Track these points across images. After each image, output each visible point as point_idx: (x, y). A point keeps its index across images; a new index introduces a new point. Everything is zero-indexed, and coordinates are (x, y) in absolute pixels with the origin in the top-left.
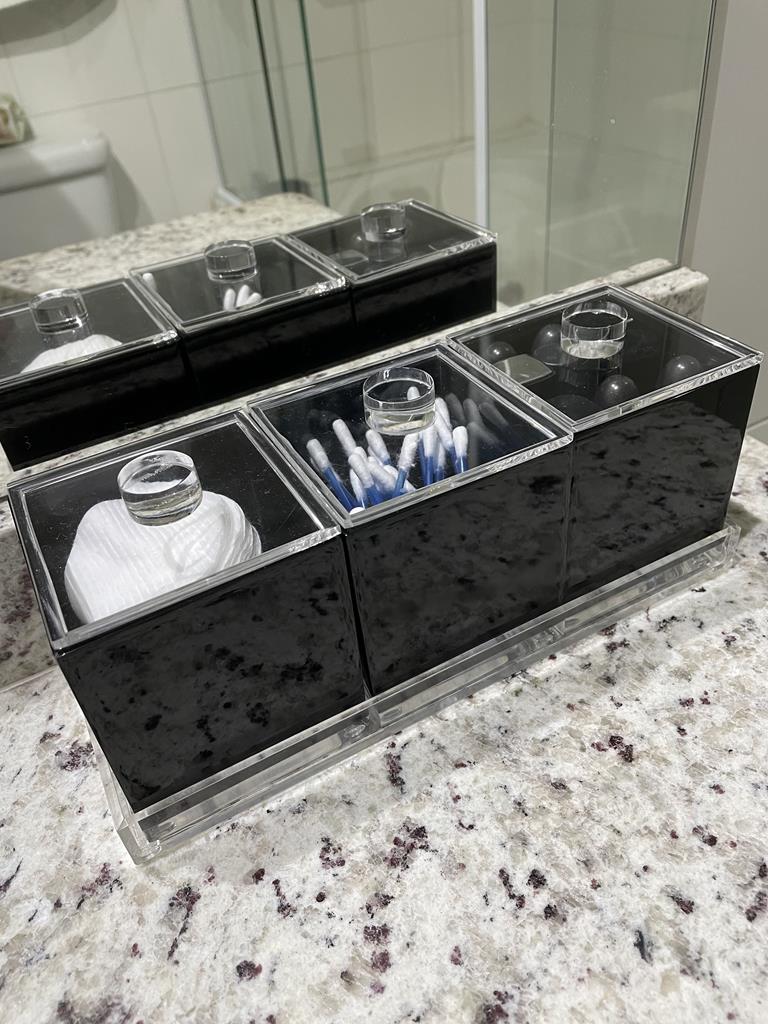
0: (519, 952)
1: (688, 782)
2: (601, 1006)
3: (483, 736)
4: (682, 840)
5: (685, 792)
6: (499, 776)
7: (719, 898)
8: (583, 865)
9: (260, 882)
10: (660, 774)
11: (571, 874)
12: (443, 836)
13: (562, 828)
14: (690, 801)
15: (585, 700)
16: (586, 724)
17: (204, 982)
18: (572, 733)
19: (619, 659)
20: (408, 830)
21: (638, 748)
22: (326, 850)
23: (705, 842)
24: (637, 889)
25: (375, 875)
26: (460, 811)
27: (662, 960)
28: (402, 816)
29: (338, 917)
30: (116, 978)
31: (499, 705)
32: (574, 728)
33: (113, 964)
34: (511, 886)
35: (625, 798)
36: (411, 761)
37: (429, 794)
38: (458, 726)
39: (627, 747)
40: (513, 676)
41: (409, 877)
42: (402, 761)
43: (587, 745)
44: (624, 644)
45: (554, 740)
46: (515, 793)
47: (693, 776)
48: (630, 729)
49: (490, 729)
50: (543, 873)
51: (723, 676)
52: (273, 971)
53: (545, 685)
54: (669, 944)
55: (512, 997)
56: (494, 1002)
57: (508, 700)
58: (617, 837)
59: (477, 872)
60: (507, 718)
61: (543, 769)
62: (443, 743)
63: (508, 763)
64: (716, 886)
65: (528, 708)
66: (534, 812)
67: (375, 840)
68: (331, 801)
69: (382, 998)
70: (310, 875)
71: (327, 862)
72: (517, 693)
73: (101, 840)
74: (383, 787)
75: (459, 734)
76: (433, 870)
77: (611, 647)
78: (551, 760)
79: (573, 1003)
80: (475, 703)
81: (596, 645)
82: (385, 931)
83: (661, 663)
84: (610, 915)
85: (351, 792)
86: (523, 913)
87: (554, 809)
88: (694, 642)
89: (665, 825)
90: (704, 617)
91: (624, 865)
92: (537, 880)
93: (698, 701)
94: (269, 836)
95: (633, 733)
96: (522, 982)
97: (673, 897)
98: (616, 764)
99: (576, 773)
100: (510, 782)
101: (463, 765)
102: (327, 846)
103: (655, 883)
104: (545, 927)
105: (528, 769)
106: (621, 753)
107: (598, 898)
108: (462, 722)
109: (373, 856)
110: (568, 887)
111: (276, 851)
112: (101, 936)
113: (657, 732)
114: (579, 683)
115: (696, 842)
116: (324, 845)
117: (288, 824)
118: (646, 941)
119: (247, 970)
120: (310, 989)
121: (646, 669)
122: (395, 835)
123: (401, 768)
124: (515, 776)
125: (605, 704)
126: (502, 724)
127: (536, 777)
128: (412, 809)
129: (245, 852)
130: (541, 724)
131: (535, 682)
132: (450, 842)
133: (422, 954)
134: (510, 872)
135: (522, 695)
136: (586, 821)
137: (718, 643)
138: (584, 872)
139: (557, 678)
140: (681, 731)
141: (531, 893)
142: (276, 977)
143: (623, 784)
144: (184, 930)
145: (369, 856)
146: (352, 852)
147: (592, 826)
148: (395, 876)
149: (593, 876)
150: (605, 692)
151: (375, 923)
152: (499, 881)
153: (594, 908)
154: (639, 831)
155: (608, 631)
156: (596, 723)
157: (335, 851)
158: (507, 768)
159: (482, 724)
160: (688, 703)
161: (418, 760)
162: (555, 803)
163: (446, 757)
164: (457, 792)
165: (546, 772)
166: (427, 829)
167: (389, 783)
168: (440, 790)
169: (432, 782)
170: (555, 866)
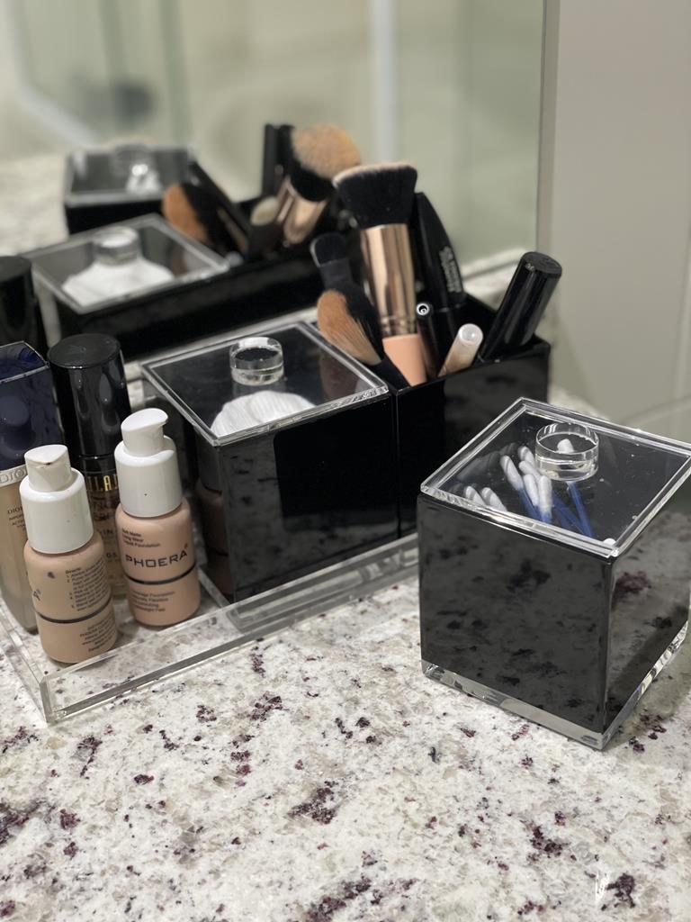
0: (345, 761)
2: (400, 785)
3: (331, 640)
6: (342, 665)
7: (495, 728)
8: (398, 713)
9: (149, 733)
11: (389, 719)
12: (294, 701)
13: (386, 694)
16: (415, 631)
17: (110, 787)
18: (403, 637)
20: (267, 699)
22: (201, 712)
24: (436, 725)
25: (240, 724)
26: (308, 686)
27: (447, 762)
28: (262, 691)
29: (211, 748)
30: (41, 788)
31: (347, 620)
32: (405, 633)
33: (38, 781)
34: (343, 727)
36: (271, 658)
37: (284, 677)
38: (311, 635)
40: (361, 600)
41: (265, 725)
42: (264, 657)
43: (414, 644)
45: (388, 641)
46: (353, 674)
49: (338, 636)
50: (368, 719)
52: (162, 779)
53: (386, 607)
54: (453, 753)
55: (337, 784)
56: (324, 786)
57: (354, 617)
58: (427, 697)
59: (318, 720)
60: (352, 629)
61: (377, 660)
63: (350, 657)
64: (493, 722)
65: (369, 622)
66: (367, 685)
67: (240, 706)
68: (205, 684)
69: (243, 789)
70: (189, 726)
71: (202, 719)
72: (363, 612)
73: (15, 713)
74: (248, 674)
75: (312, 640)
76: (285, 720)
78: (384, 654)
79: (381, 785)
80: (325, 619)
82: (247, 754)
84: (414, 740)
85: (221, 678)
86: (351, 741)
87: (382, 683)
91: (430, 713)
92: (363, 723)
94: (155, 706)
96: (344, 776)
97: (462, 729)
99: (403, 661)
100: (350, 669)
101: (313, 659)
102: (202, 710)
103: (449, 723)
104: (365, 748)
105: (365, 660)
107: (406, 731)
108: (315, 632)
109: (239, 715)
110: (386, 726)
111: (161, 714)
112: (24, 767)
116: (200, 709)
117: (170, 698)
118: (437, 752)
119: (142, 779)
120: (190, 786)
122: (257, 702)
123: (262, 662)
124: (354, 664)
126: (348, 633)
127: (370, 665)
128: (270, 686)
129: (136, 716)
131: (378, 605)
132: (300, 704)
133: (275, 766)
134: (344, 719)
135: (366, 614)
136: (406, 689)
138: (399, 718)
139: (397, 602)
141: (358, 730)
142: (164, 782)
144: (91, 760)
145: (236, 714)
146: (222, 713)
147: (409, 692)
148: (256, 725)
149: (405, 720)
151: (240, 750)
152: (334, 724)
153: (402, 736)
154: (444, 694)
157: (209, 713)
158: (348, 660)
159: (331, 633)
161: (276, 657)
162: (383, 679)
163: (300, 654)
164: (307, 675)
165: (379, 661)
166: (282, 697)
167: (253, 671)
168: (294, 675)
169: (287, 670)
170: (378, 715)
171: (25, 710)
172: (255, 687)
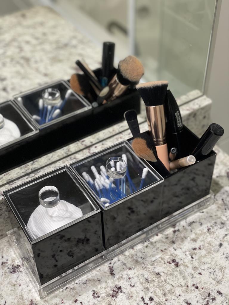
1: (192, 272)
3: (137, 260)
4: (189, 288)
5: (191, 275)
6: (141, 272)
7: (197, 302)
8: (163, 295)
9: (77, 303)
10: (185, 270)
11: (160, 297)
12: (126, 289)
13: (158, 286)
14: (193, 277)
15: (166, 248)
16: (166, 256)
18: (162, 259)
19: (177, 236)
20: (116, 288)
21: (180, 263)
22: (94, 294)
23: (195, 288)
24: (177, 300)
25: (108, 299)
26: (130, 282)
28: (115, 284)
31: (141, 250)
32: (163, 257)
34: (145, 301)
35: (176, 277)
36: (116, 268)
37: (122, 277)
38: (129, 257)
39: (177, 262)
40: (145, 241)
41: (117, 300)
42: (114, 268)
43: (166, 262)
44: (178, 231)
45: (157, 261)
46: (146, 276)
47: (194, 270)
48: (178, 257)
49: (139, 258)
50: (153, 297)
51: (206, 241)
53: (155, 244)
57: (144, 249)
58: (173, 288)
59: (135, 298)
60: (143, 254)
61: (154, 269)
62: (125, 262)
63: (144, 268)
64: (197, 299)
65: (149, 251)
66: (151, 281)
67: (108, 290)
68: (94, 280)
70: (90, 300)
71: (94, 297)
72: (147, 247)
73: (28, 293)
74: (109, 276)
75: (130, 260)
76: (124, 298)
77: (174, 232)
78: (156, 267)
80: (134, 250)
81: (170, 231)
83: (189, 237)
85: (100, 278)
87: (156, 280)
88: (198, 230)
89: (186, 284)
90: (202, 221)
91: (174, 295)
92: (151, 299)
93: (198, 248)
94: (77, 290)
95: (179, 258)
97: (186, 302)
98: (174, 267)
99: (163, 270)
100: (145, 273)
101: (131, 269)
102: (94, 293)
103: (182, 299)
105: (149, 269)
106: (175, 264)
107: (167, 303)
108: (130, 256)
109: (107, 295)
110: (159, 300)
111: (80, 294)
113: (186, 258)
114: (165, 243)
115: (193, 288)
116: (93, 292)
117: (82, 287)
121: (184, 239)
122: (113, 289)
123: (113, 270)
124: (146, 271)
125: (172, 250)
126: (142, 256)
127: (151, 272)
128: (117, 282)
129: (71, 295)
130: (153, 256)
131: (152, 243)
132: (128, 290)
134: (144, 297)
135: (148, 247)
136: (165, 283)
137: (206, 230)
138: (164, 297)
139: (158, 242)
140: (192, 258)
141: (150, 303)
143: (175, 273)
145: (106, 295)
146: (101, 294)
147: (166, 285)
148: (114, 300)
149: (166, 298)
150: (172, 246)
152: (141, 300)
154: (178, 286)
155: (174, 226)
156: (169, 256)
157: (97, 294)
158: (143, 269)
159: (136, 256)
160: (195, 249)
161: (118, 268)
162: (157, 279)
163: (126, 267)
164: (130, 277)
165: (154, 270)
166: (122, 287)
167: (110, 274)
168: (125, 276)
169: (122, 274)
170: (156, 295)
171: (32, 292)
172: (112, 282)
